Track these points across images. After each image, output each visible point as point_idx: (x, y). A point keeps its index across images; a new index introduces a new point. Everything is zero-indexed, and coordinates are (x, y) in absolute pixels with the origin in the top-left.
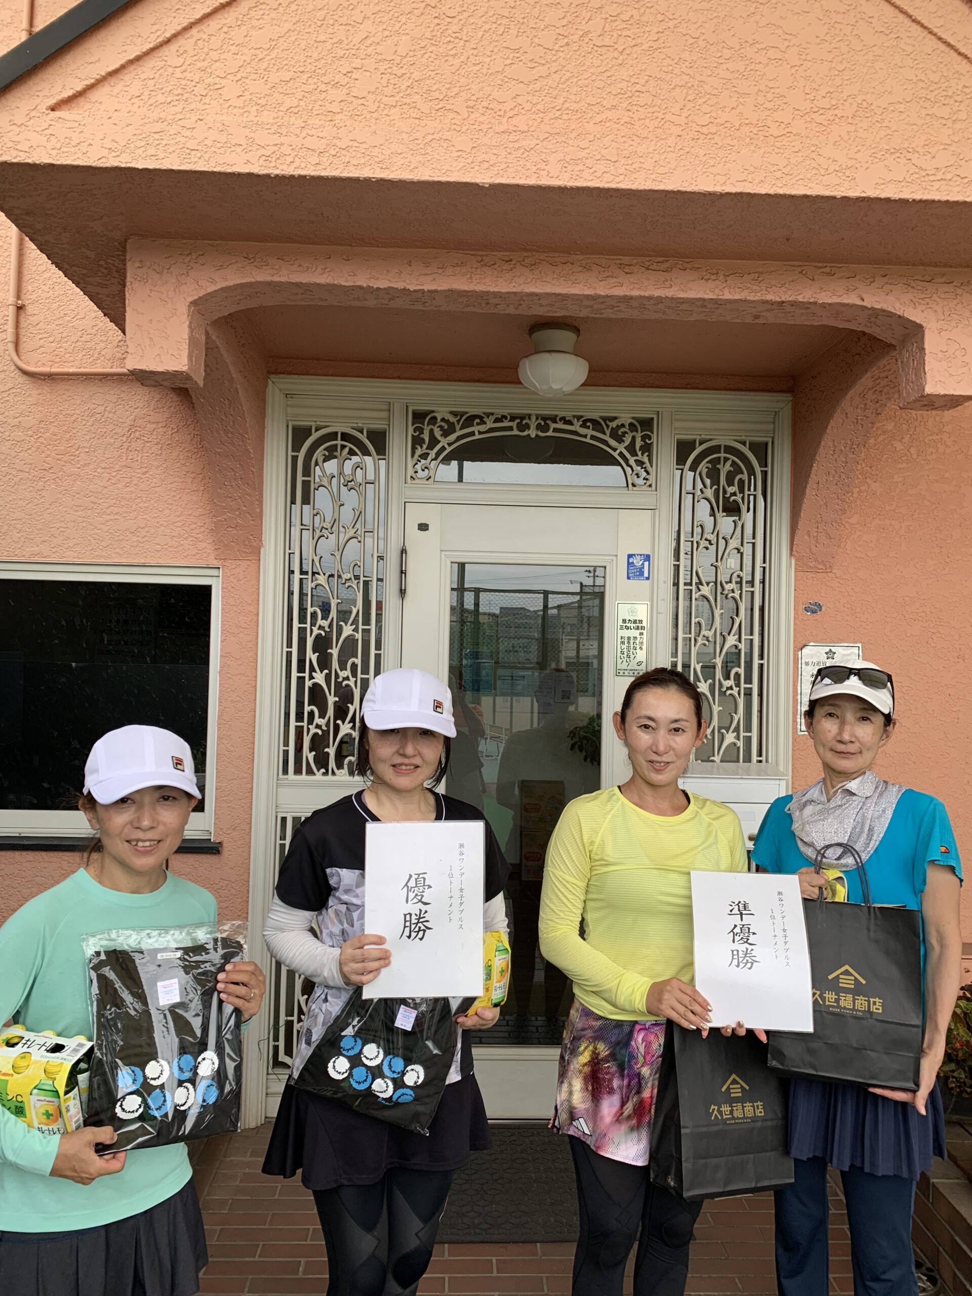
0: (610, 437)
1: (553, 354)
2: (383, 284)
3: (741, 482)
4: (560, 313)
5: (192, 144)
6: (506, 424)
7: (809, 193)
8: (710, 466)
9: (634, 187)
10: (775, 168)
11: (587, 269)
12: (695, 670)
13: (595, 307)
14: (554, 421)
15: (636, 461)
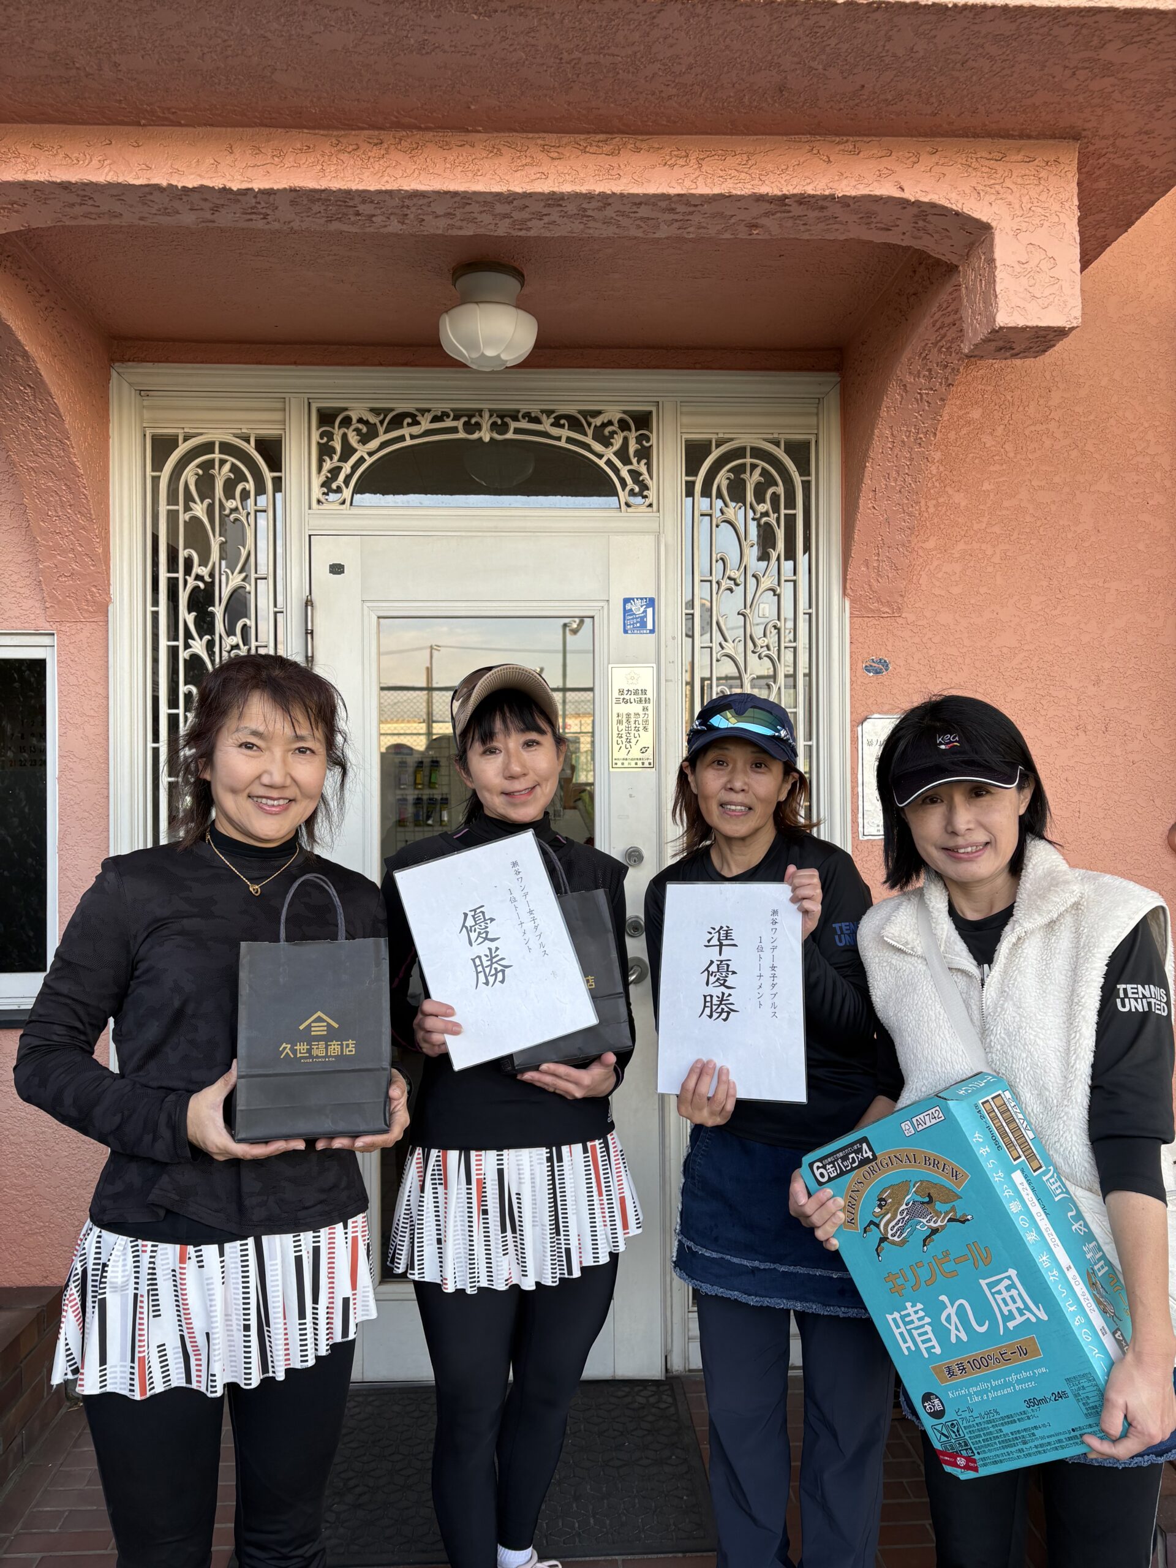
0: (594, 438)
1: (481, 305)
2: (191, 181)
3: (775, 498)
6: (448, 423)
8: (732, 476)
11: (495, 152)
13: (515, 215)
14: (515, 418)
15: (630, 471)
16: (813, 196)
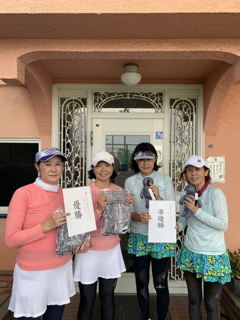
0: (151, 98)
1: (130, 73)
2: (74, 50)
3: (189, 110)
4: (129, 58)
5: (8, 5)
6: (121, 95)
7: (203, 12)
8: (179, 106)
9: (146, 12)
10: (192, 4)
11: (136, 43)
12: (176, 165)
13: (139, 55)
14: (134, 94)
15: (158, 105)
16: (203, 51)
